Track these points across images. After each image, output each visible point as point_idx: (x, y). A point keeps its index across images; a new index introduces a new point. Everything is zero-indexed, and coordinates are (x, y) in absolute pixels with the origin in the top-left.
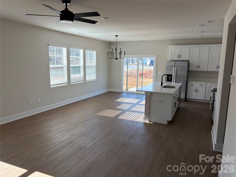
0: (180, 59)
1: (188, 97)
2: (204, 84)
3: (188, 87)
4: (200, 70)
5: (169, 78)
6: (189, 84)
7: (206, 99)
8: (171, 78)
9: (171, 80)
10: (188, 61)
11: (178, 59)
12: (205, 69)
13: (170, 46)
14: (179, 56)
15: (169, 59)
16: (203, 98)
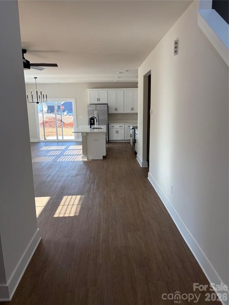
0: (100, 102)
1: (110, 139)
2: (123, 125)
3: (110, 130)
4: (118, 112)
5: (92, 122)
6: (110, 126)
7: (126, 139)
8: (94, 122)
9: (94, 124)
10: (107, 104)
11: (97, 102)
12: (122, 112)
13: (88, 90)
14: (98, 100)
15: (89, 103)
16: (123, 138)
